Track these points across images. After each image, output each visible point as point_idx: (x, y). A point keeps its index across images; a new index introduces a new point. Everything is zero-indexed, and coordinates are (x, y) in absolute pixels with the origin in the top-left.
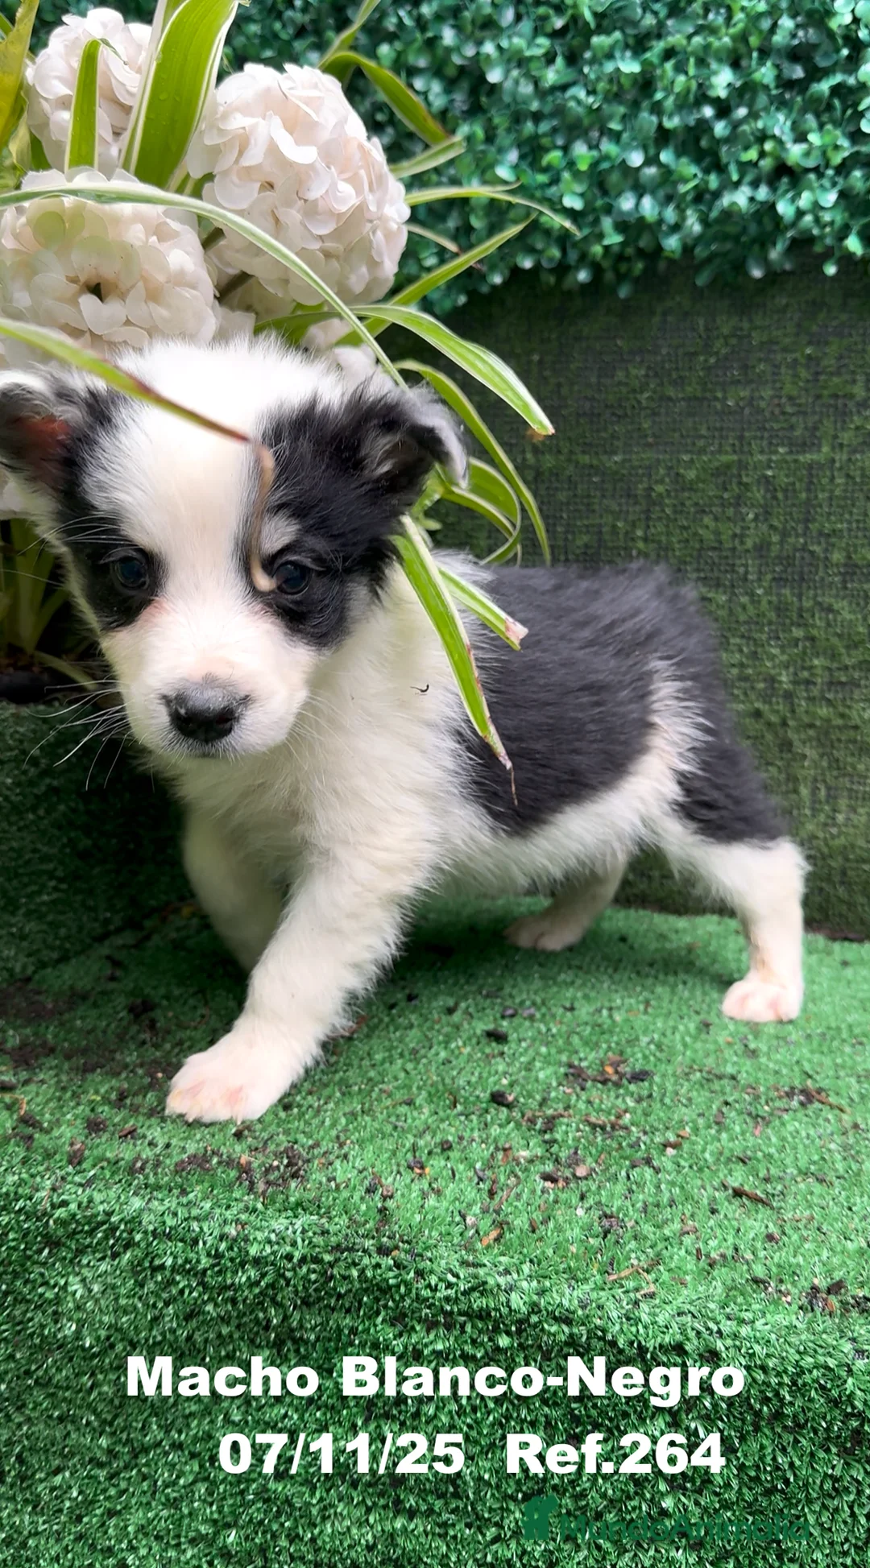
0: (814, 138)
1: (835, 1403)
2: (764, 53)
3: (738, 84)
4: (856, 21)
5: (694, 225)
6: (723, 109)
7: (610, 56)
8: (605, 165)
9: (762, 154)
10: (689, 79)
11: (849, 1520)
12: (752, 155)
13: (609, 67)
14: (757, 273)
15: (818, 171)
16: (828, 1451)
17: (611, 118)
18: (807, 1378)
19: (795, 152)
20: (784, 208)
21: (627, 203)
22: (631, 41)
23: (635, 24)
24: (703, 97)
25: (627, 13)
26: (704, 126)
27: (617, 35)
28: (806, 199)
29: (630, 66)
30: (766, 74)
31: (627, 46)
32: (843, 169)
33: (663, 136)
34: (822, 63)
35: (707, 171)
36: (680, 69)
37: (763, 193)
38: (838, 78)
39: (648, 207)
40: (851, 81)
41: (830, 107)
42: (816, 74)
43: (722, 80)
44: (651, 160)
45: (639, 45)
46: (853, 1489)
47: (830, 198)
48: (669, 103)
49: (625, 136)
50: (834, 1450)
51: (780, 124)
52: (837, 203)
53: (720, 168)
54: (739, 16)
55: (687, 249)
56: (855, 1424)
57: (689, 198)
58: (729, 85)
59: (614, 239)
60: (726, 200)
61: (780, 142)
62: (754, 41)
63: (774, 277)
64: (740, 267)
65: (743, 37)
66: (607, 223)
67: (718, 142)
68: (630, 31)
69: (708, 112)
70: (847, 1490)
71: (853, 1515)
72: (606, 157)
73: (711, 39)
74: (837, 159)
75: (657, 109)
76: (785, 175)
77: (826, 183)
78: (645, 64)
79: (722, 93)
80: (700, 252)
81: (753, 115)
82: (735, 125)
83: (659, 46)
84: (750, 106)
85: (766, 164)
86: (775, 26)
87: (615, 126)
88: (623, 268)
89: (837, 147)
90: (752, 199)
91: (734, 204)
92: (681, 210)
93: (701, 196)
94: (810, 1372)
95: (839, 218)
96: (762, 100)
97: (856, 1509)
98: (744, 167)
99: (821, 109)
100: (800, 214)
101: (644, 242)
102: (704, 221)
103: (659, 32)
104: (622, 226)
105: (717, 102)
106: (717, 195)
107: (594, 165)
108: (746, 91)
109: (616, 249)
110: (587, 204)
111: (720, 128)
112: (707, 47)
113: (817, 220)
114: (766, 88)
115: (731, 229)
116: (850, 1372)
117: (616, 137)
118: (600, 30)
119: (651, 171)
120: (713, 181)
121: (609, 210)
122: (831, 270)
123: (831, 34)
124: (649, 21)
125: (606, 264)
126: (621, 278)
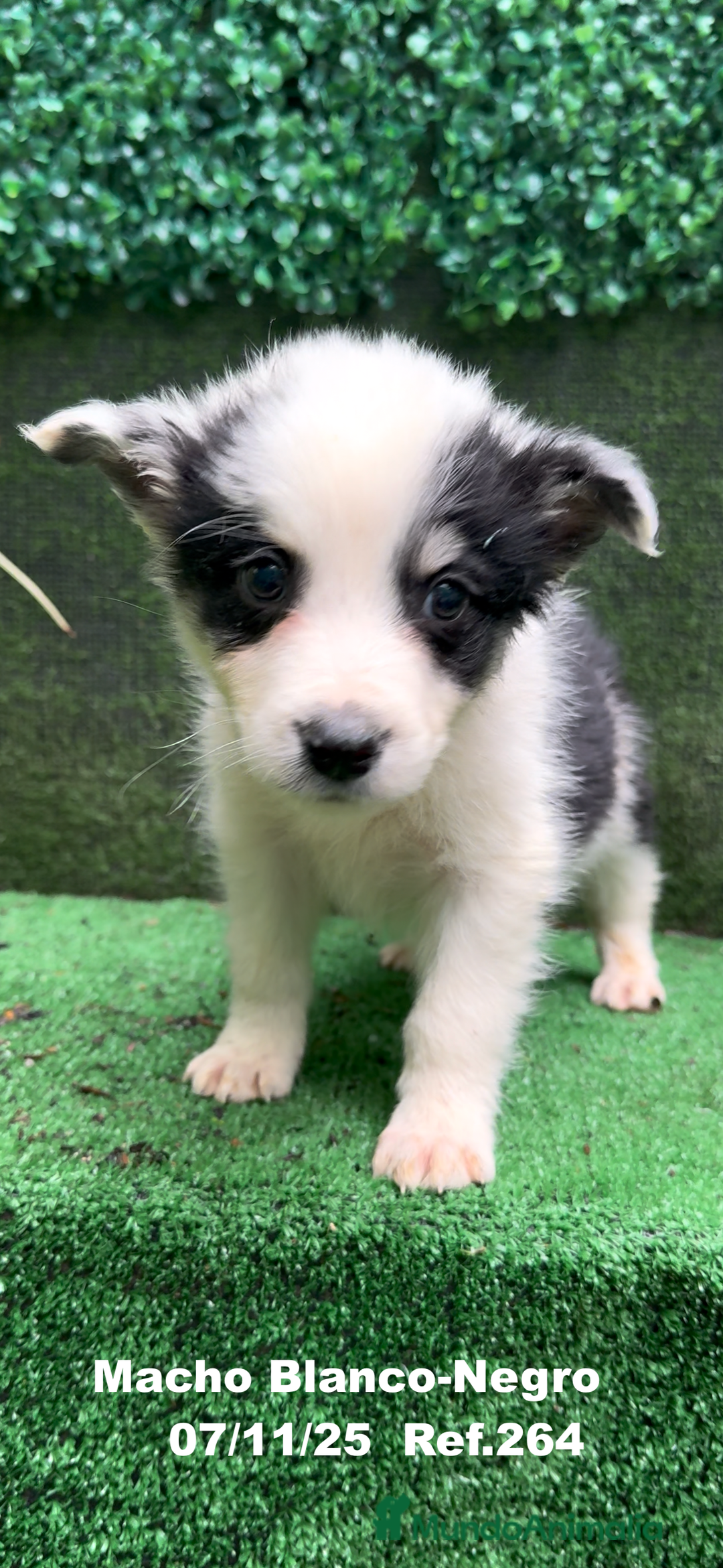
0: (221, 180)
1: (119, 1242)
2: (177, 102)
3: (156, 129)
4: (252, 81)
5: (122, 255)
6: (142, 150)
7: (34, 95)
8: (33, 194)
9: (178, 192)
10: (107, 119)
11: (135, 1350)
12: (166, 192)
13: (32, 104)
14: (181, 299)
15: (228, 209)
16: (114, 1288)
17: (38, 150)
18: (92, 1223)
19: (207, 192)
20: (197, 241)
21: (57, 230)
22: (56, 83)
23: (58, 68)
24: (120, 137)
25: (49, 57)
26: (124, 164)
27: (40, 76)
28: (217, 234)
29: (52, 105)
30: (177, 120)
31: (51, 88)
32: (250, 208)
33: (87, 171)
34: (225, 114)
35: (128, 204)
36: (100, 110)
37: (180, 227)
38: (239, 129)
39: (75, 233)
40: (253, 133)
41: (235, 154)
42: (220, 124)
43: (139, 124)
44: (77, 192)
45: (62, 85)
46: (137, 1321)
47: (239, 234)
48: (92, 140)
49: (54, 169)
50: (119, 1286)
51: (191, 167)
52: (245, 240)
53: (140, 202)
54: (150, 69)
55: (115, 276)
56: (135, 1258)
57: (114, 228)
58: (147, 130)
59: (46, 261)
60: (147, 232)
61: (192, 184)
62: (166, 91)
63: (197, 306)
64: (166, 295)
65: (154, 87)
66: (39, 248)
67: (136, 179)
68: (53, 74)
69: (128, 151)
70: (131, 1323)
71: (139, 1346)
72: (34, 187)
73: (127, 87)
74: (245, 200)
75: (81, 146)
76: (200, 212)
77: (235, 221)
78: (67, 104)
79: (140, 136)
80: (127, 278)
81: (168, 157)
82: (153, 165)
83: (78, 90)
84: (166, 148)
85: (183, 201)
86: (183, 82)
87: (42, 158)
88: (62, 290)
89: (244, 191)
90: (171, 233)
91: (154, 236)
92: (107, 239)
93: (126, 227)
94: (95, 1216)
95: (246, 252)
96: (175, 144)
97: (140, 1339)
98: (162, 203)
99: (228, 156)
100: (213, 247)
101: (75, 267)
102: (129, 250)
103: (80, 75)
104: (53, 250)
105: (134, 143)
106: (138, 227)
107: (22, 193)
108: (161, 135)
109: (50, 272)
110: (19, 230)
111: (138, 166)
112: (123, 94)
113: (231, 254)
114: (178, 134)
115: (155, 258)
116: (130, 1212)
117: (42, 168)
118: (24, 69)
119: (78, 202)
120: (135, 214)
121: (40, 235)
122: (245, 300)
123: (231, 91)
124: (70, 66)
125: (44, 286)
126: (59, 298)
